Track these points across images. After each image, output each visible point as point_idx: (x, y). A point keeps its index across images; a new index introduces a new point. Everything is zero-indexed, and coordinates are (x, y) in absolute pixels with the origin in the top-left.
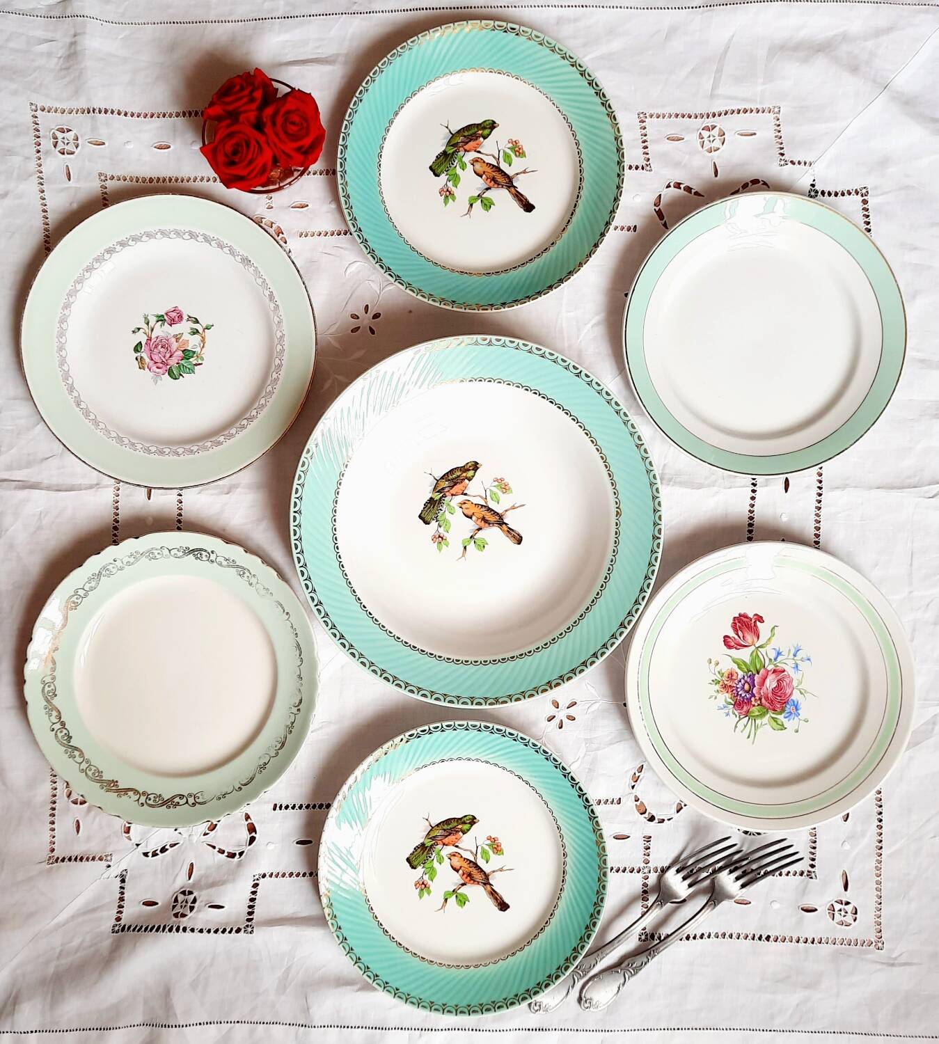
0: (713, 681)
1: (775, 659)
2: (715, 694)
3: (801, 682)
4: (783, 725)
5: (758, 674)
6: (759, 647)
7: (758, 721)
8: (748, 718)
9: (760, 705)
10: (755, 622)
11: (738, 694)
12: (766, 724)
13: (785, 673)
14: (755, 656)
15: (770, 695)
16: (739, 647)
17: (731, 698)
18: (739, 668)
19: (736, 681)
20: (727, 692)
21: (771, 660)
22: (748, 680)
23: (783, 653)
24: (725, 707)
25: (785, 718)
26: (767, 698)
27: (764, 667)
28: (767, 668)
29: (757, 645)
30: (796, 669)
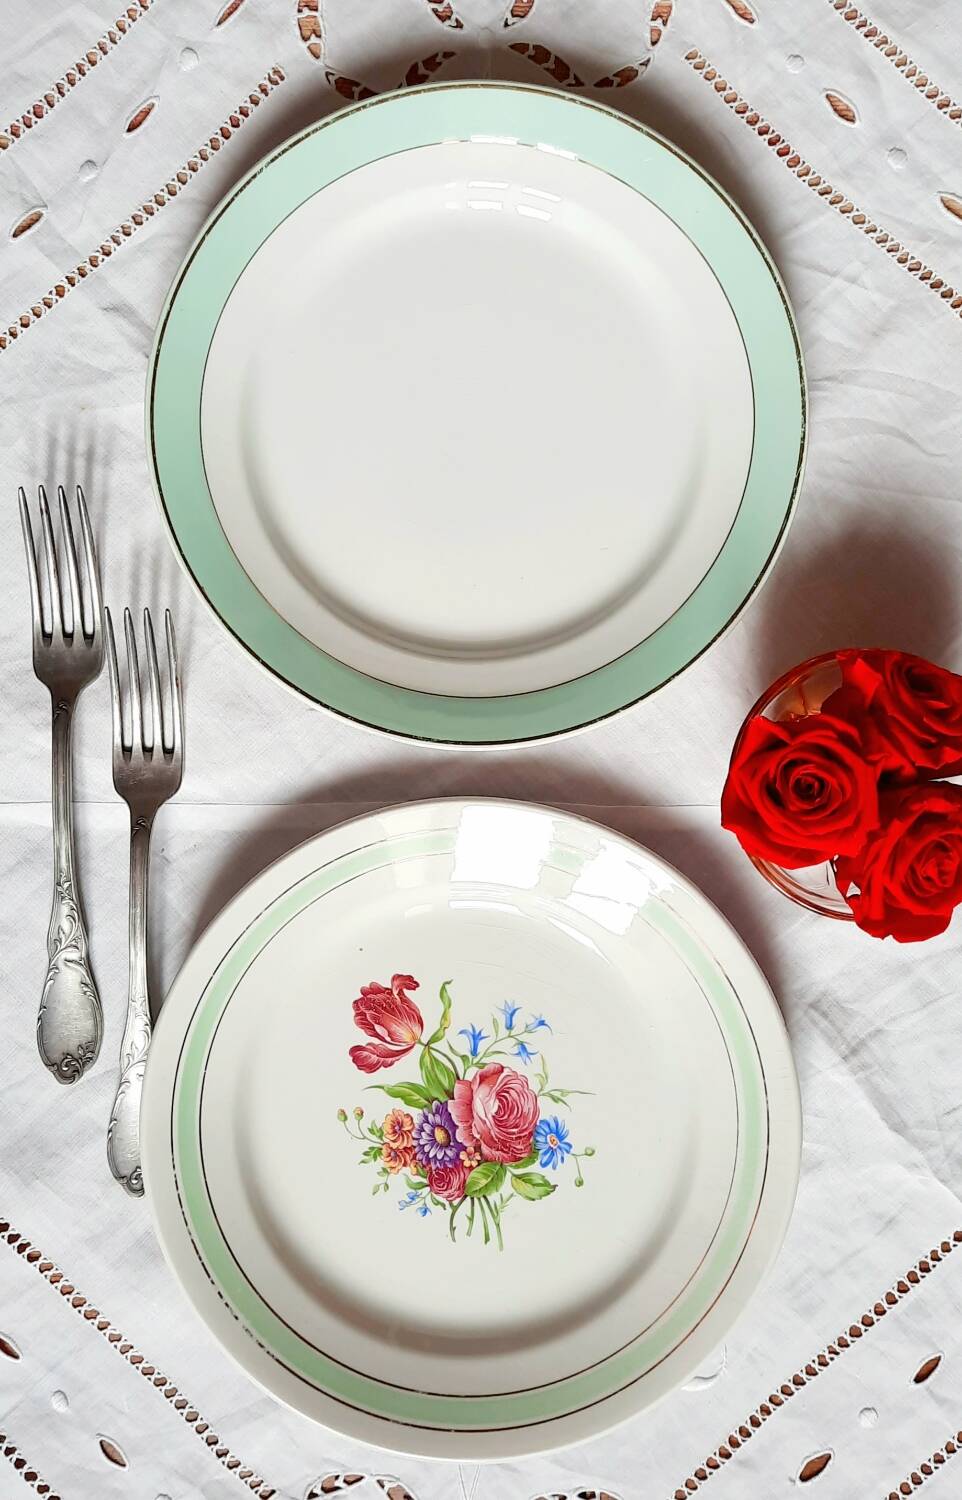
0: (366, 1154)
1: (474, 1052)
2: (382, 1179)
3: (545, 1078)
4: (546, 1183)
5: (453, 1098)
6: (430, 1042)
7: (493, 1197)
8: (468, 1198)
9: (483, 1160)
10: (401, 993)
11: (428, 1160)
12: (512, 1195)
13: (506, 1072)
14: (431, 1066)
15: (495, 1132)
16: (390, 1060)
17: (418, 1174)
18: (409, 1103)
19: (414, 1134)
20: (405, 1165)
21: (464, 1058)
22: (438, 1119)
23: (482, 1035)
24: (413, 1199)
25: (544, 1165)
26: (491, 1143)
27: (458, 1078)
28: (466, 1078)
29: (425, 1040)
30: (524, 1055)
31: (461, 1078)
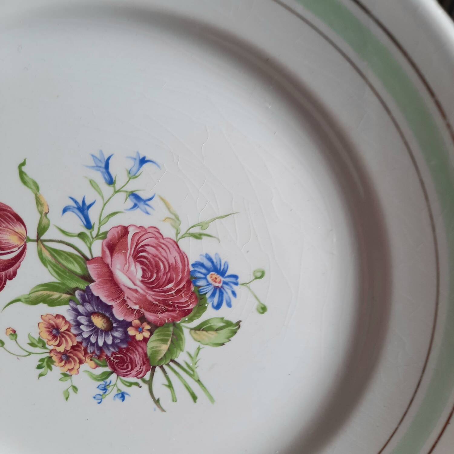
0: (39, 367)
1: (89, 225)
2: (67, 384)
3: (175, 220)
4: (228, 324)
5: (92, 281)
6: (39, 235)
7: (181, 357)
8: (158, 369)
9: (154, 327)
12: (199, 349)
13: (132, 231)
14: (53, 259)
15: (151, 296)
16: (11, 270)
17: (97, 366)
18: (52, 303)
19: (73, 331)
20: (81, 362)
22: (89, 308)
23: (88, 203)
24: (105, 389)
25: (218, 307)
26: (152, 308)
27: (86, 259)
28: (95, 256)
29: (32, 234)
30: (141, 205)
31: (89, 257)
